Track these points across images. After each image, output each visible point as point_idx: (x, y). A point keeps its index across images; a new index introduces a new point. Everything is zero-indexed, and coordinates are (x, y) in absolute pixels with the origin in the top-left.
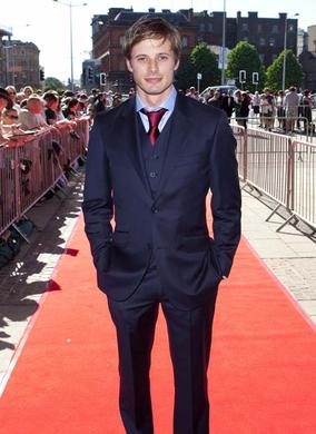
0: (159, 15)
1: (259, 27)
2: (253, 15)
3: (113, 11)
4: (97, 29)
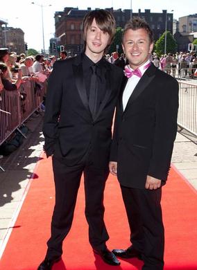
1: (151, 18)
2: (148, 11)
3: (67, 9)
4: (58, 20)
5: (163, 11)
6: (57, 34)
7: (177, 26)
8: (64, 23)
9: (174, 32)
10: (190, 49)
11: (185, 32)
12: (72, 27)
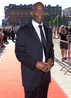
0: (23, 6)
1: (51, 9)
2: (49, 6)
3: (10, 5)
4: (6, 10)
5: (57, 5)
6: (6, 17)
7: (64, 13)
8: (9, 12)
9: (62, 16)
10: (69, 24)
11: (67, 15)
12: (13, 14)
